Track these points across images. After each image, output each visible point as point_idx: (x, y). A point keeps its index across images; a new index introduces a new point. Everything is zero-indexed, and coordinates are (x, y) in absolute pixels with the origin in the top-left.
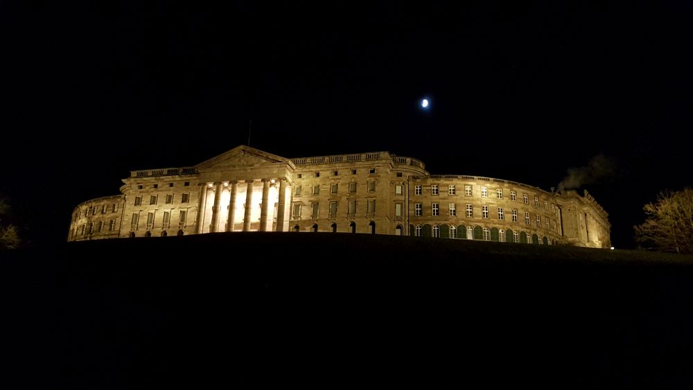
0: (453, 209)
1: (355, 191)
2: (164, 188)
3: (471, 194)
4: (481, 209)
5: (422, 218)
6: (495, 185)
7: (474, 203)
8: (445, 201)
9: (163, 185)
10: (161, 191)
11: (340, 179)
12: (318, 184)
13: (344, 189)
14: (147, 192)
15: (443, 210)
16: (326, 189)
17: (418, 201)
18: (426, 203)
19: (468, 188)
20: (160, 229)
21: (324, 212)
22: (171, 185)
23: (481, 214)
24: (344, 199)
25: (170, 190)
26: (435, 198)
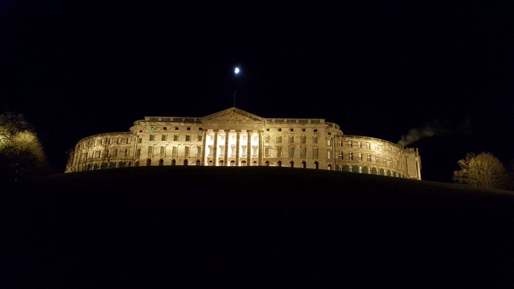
0: (360, 157)
1: (305, 142)
2: (172, 130)
3: (370, 148)
4: (375, 157)
5: (343, 161)
6: (382, 144)
7: (372, 153)
8: (356, 151)
9: (171, 128)
10: (170, 132)
11: (295, 134)
12: (281, 135)
13: (297, 140)
14: (159, 132)
15: (355, 157)
16: (286, 139)
17: (341, 150)
18: (346, 152)
19: (368, 145)
20: (171, 158)
21: (285, 154)
22: (177, 129)
23: (375, 160)
24: (298, 146)
25: (176, 132)
26: (350, 150)
